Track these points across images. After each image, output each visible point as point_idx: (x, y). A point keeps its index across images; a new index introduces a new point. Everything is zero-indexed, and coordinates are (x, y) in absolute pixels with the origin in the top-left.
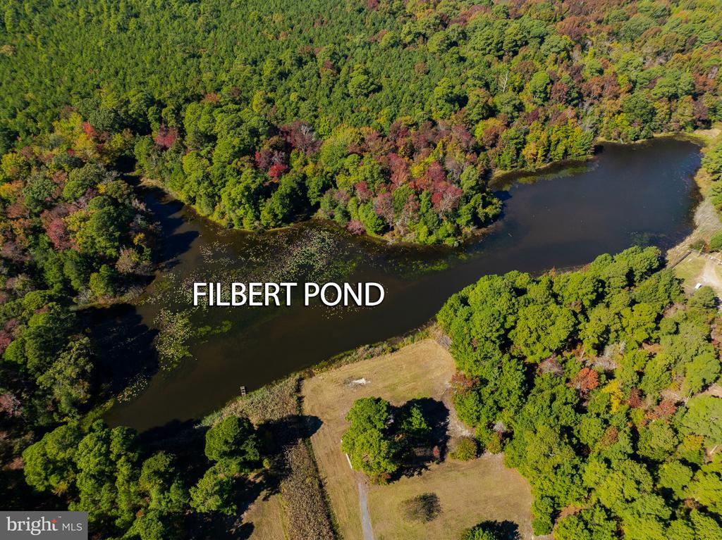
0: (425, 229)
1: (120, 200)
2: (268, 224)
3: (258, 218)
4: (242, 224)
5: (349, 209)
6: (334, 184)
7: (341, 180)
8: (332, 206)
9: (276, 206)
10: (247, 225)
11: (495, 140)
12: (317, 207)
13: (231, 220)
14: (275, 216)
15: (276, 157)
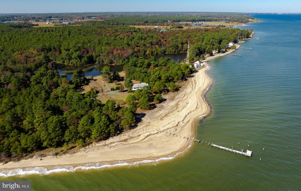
0: (121, 61)
3: (81, 62)
5: (103, 60)
6: (100, 55)
7: (101, 54)
8: (99, 59)
9: (85, 58)
10: (78, 64)
11: (139, 50)
12: (96, 61)
13: (74, 64)
14: (85, 61)
15: (85, 52)
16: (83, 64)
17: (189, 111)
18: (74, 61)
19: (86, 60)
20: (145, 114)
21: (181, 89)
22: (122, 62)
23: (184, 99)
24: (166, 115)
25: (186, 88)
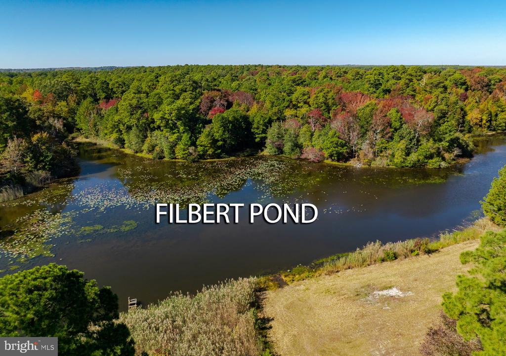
0: (398, 145)
1: (38, 122)
2: (205, 152)
3: (194, 144)
4: (174, 152)
5: (301, 140)
6: (282, 119)
7: (288, 113)
8: (280, 137)
9: (215, 129)
10: (179, 153)
12: (262, 145)
13: (162, 151)
14: (214, 141)
15: (218, 103)
16: (202, 156)
18: (161, 139)
19: (217, 136)
22: (408, 154)
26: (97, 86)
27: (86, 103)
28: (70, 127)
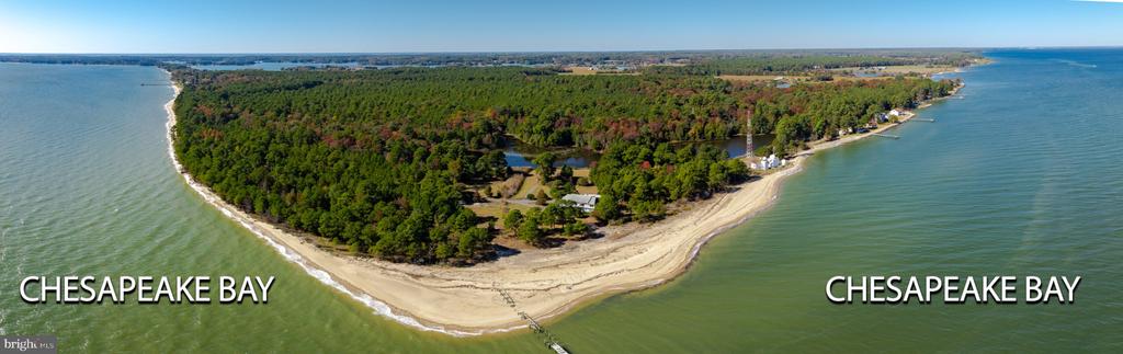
3: (546, 140)
6: (584, 132)
7: (588, 130)
8: (580, 139)
9: (554, 135)
11: (674, 127)
12: (574, 144)
14: (553, 140)
15: (563, 123)
17: (619, 269)
19: (555, 138)
20: (519, 252)
21: (668, 219)
23: (648, 241)
24: (557, 266)
25: (684, 217)
26: (518, 110)
27: (512, 118)
28: (504, 127)
